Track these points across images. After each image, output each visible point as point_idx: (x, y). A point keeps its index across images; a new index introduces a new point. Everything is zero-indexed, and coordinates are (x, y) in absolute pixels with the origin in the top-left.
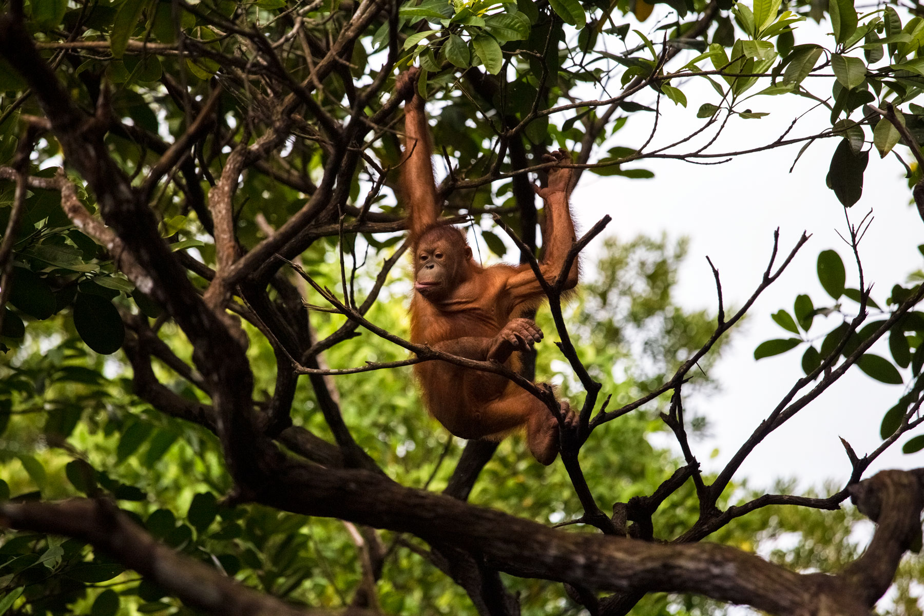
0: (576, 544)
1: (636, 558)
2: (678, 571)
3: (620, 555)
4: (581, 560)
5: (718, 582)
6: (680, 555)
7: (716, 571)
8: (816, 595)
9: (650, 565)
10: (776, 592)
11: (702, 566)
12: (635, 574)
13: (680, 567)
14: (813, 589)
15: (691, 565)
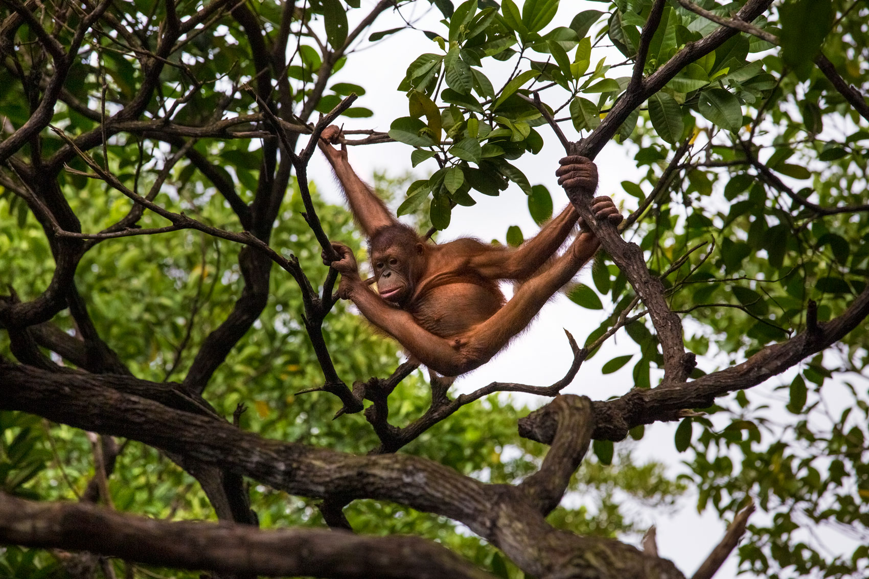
0: (278, 452)
1: (334, 466)
2: (372, 479)
3: (318, 463)
4: (282, 467)
5: (409, 490)
6: (375, 464)
7: (407, 480)
8: (497, 504)
9: (345, 473)
10: (462, 500)
11: (394, 475)
12: (332, 481)
13: (374, 476)
14: (495, 498)
15: (384, 474)
